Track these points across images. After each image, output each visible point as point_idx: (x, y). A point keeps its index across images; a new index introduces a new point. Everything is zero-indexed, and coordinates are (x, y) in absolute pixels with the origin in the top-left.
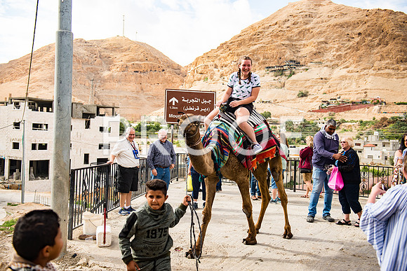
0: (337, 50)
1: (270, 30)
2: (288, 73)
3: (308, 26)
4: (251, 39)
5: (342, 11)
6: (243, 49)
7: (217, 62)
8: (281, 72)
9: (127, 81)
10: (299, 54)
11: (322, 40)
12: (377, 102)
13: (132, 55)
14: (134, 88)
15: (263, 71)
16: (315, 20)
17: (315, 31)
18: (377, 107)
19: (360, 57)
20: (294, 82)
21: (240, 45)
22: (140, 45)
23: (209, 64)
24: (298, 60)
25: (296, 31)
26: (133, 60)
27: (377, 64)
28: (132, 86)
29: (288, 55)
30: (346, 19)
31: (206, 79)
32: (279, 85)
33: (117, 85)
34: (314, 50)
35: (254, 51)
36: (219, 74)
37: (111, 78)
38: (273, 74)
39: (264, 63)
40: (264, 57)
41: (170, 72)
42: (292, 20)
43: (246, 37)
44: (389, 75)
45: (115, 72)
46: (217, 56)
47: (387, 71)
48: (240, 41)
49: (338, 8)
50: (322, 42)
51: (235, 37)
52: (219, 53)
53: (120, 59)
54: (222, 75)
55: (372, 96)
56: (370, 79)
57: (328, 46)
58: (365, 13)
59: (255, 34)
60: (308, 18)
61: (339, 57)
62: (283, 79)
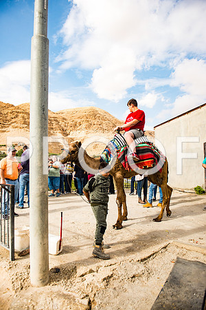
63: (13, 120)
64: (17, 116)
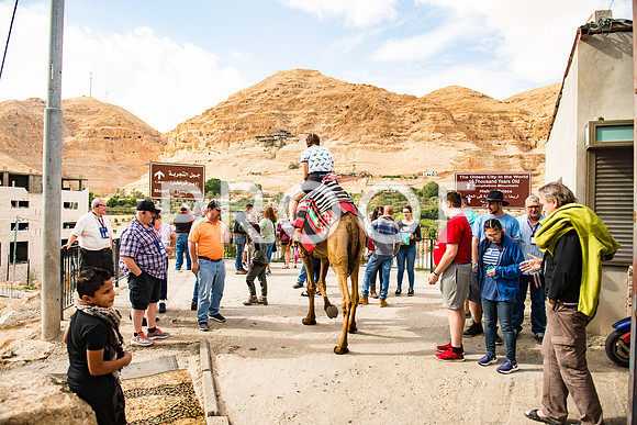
0: (327, 122)
1: (260, 98)
2: (278, 143)
3: (298, 96)
4: (239, 107)
5: (330, 83)
6: (230, 116)
7: (202, 129)
8: (272, 142)
9: (96, 148)
10: (290, 125)
11: (312, 111)
12: (365, 175)
13: (101, 118)
14: (104, 157)
15: (253, 141)
16: (305, 91)
17: (305, 101)
18: (364, 180)
19: (348, 130)
20: (285, 153)
21: (227, 112)
22: (111, 108)
23: (193, 131)
24: (289, 131)
25: (287, 101)
26: (102, 124)
27: (363, 137)
28: (102, 155)
29: (278, 125)
30: (334, 91)
31: (189, 148)
32: (270, 156)
33: (83, 153)
34: (305, 121)
35: (242, 119)
36: (205, 142)
37: (76, 145)
38: (263, 143)
39: (253, 132)
40: (254, 126)
41: (148, 139)
42: (282, 89)
43: (234, 104)
44: (374, 148)
45: (81, 137)
46: (202, 123)
47: (373, 145)
48: (227, 108)
49: (327, 80)
50: (312, 114)
51: (222, 104)
52: (204, 120)
53: (86, 123)
54: (208, 144)
55: (360, 169)
56: (358, 152)
57: (318, 118)
58: (352, 87)
59: (243, 101)
60: (297, 88)
61: (329, 129)
62: (274, 149)
63: (415, 126)
64: (422, 118)
